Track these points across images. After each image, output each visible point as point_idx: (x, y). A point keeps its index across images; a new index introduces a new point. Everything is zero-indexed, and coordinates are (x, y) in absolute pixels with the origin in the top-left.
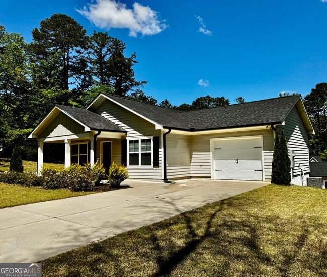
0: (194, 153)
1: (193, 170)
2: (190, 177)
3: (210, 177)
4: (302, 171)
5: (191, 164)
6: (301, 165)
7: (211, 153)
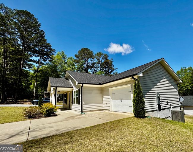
0: (104, 97)
1: (104, 106)
2: (103, 110)
3: (110, 110)
4: (170, 106)
5: (103, 103)
6: (168, 102)
7: (110, 96)
